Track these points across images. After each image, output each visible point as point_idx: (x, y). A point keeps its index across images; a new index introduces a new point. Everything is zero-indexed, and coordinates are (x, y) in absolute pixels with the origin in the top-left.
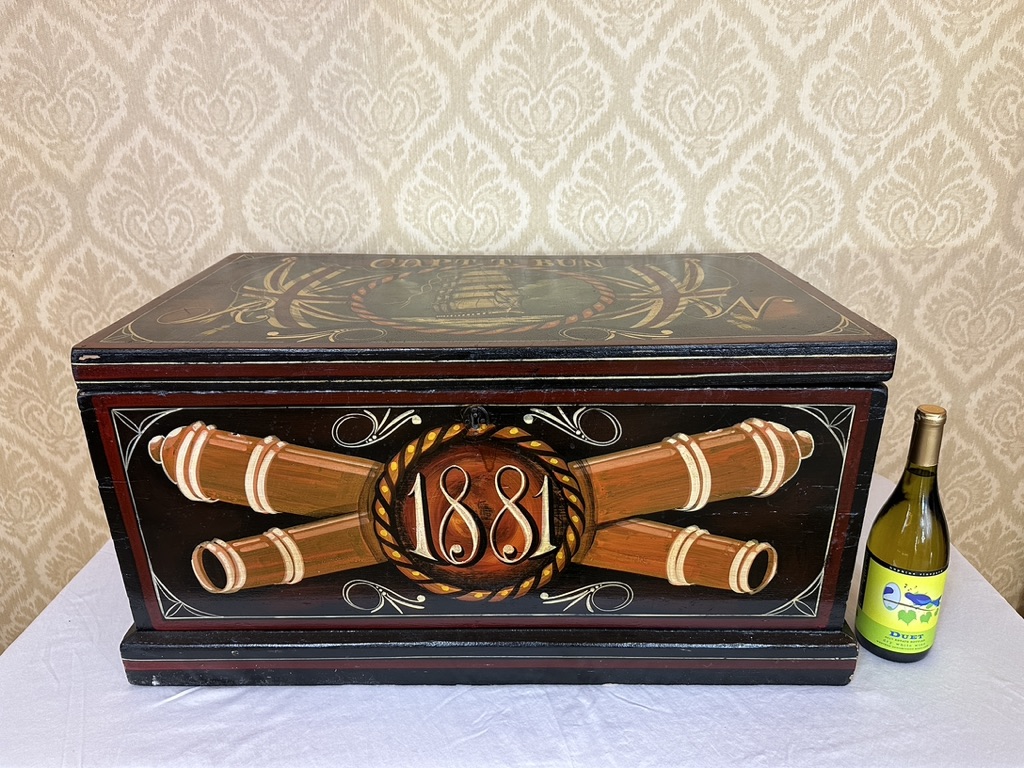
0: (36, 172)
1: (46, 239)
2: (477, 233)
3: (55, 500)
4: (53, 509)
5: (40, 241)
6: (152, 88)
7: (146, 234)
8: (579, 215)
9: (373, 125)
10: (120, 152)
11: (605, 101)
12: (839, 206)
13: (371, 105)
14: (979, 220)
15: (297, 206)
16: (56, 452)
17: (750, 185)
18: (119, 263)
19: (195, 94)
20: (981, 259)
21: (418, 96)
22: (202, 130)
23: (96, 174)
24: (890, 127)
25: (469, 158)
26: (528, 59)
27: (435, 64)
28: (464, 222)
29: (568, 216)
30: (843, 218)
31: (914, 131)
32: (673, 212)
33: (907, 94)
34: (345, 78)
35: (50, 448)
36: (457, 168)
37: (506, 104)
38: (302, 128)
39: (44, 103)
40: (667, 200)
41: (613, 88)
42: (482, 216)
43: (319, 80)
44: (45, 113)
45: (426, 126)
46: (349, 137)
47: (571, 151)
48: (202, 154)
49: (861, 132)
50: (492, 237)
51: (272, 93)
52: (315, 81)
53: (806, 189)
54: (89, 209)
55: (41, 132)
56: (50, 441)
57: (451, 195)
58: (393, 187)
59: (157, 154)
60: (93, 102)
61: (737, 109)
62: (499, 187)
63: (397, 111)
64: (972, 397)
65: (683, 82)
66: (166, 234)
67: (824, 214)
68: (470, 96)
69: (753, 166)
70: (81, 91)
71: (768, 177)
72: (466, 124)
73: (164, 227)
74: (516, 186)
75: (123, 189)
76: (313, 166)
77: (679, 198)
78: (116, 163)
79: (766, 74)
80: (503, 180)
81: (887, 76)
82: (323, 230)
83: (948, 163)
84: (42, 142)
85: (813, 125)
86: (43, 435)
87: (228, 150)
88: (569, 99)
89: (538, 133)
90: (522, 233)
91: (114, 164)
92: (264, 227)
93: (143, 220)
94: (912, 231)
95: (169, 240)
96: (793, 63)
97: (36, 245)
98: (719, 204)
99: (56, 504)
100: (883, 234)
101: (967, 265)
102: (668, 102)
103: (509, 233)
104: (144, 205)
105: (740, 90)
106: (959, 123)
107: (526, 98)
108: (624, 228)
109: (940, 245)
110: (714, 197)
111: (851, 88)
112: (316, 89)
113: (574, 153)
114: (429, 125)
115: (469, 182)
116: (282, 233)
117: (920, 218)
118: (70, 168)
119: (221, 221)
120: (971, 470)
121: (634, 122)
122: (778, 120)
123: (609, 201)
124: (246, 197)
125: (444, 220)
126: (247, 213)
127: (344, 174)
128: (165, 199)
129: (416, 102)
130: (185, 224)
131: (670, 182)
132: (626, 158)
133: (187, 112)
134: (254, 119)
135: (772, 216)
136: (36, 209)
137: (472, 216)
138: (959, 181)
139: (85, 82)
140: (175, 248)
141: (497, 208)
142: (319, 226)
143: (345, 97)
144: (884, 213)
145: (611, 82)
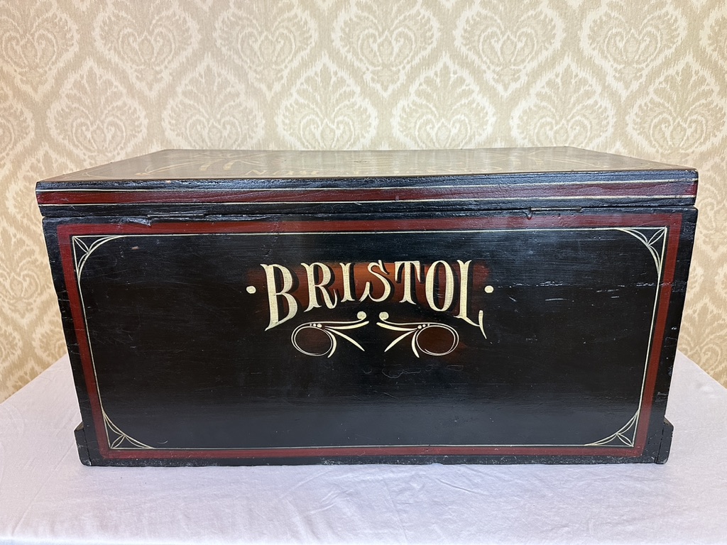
0: (10, 93)
1: (15, 144)
2: (338, 140)
3: (14, 349)
4: (11, 356)
5: (10, 146)
6: (98, 30)
7: (89, 141)
8: (415, 126)
9: (260, 58)
10: (73, 78)
11: (434, 39)
12: (612, 121)
13: (259, 42)
14: (720, 131)
15: (202, 119)
16: (15, 311)
17: (544, 104)
18: (68, 163)
19: (129, 35)
20: (723, 161)
21: (294, 36)
22: (133, 61)
23: (54, 94)
24: (649, 60)
25: (332, 83)
26: (376, 9)
27: (308, 12)
28: (328, 132)
29: (407, 127)
30: (616, 130)
31: (667, 63)
32: (486, 125)
33: (662, 34)
34: (240, 22)
35: (11, 307)
36: (322, 90)
37: (360, 41)
38: (208, 60)
39: (18, 41)
40: (481, 115)
41: (440, 30)
42: (342, 127)
43: (221, 24)
44: (18, 49)
45: (300, 58)
46: (242, 67)
47: (409, 77)
48: (133, 80)
49: (628, 64)
50: (349, 143)
51: (186, 34)
52: (218, 25)
53: (586, 107)
54: (47, 121)
55: (15, 63)
56: (11, 302)
57: (318, 110)
58: (275, 104)
59: (100, 80)
60: (54, 41)
61: (533, 45)
62: (354, 104)
63: (278, 47)
64: (720, 271)
65: (493, 25)
66: (105, 140)
67: (601, 127)
68: (333, 36)
69: (547, 90)
70: (46, 33)
71: (557, 98)
72: (330, 56)
73: (103, 135)
74: (366, 104)
75: (74, 106)
76: (215, 89)
77: (490, 114)
78: (69, 86)
79: (554, 19)
80: (358, 100)
81: (646, 21)
82: (221, 137)
83: (695, 86)
84: (15, 71)
85: (591, 58)
86: (6, 297)
87: (152, 77)
88: (407, 38)
89: (383, 63)
90: (372, 140)
91: (68, 87)
92: (178, 135)
93: (88, 129)
94: (668, 139)
95: (106, 145)
96: (574, 11)
97: (8, 149)
98: (521, 118)
99: (14, 352)
100: (647, 142)
101: (712, 167)
102: (482, 40)
103: (362, 140)
104: (88, 118)
105: (535, 31)
106: (701, 56)
107: (375, 38)
108: (449, 136)
109: (690, 151)
110: (517, 112)
111: (619, 30)
112: (219, 31)
113: (411, 78)
114: (302, 58)
115: (331, 101)
116: (190, 139)
117: (674, 129)
118: (35, 90)
119: (146, 131)
120: (721, 330)
121: (455, 56)
122: (564, 54)
123: (437, 115)
124: (165, 112)
125: (313, 129)
126: (165, 124)
127: (238, 95)
128: (105, 113)
129: (293, 41)
130: (119, 133)
131: (483, 101)
132: (451, 83)
133: (123, 48)
134: (172, 54)
135: (561, 128)
136: (9, 121)
137: (334, 127)
138: (703, 101)
139: (49, 26)
140: (111, 152)
141: (352, 120)
142: (219, 135)
143: (240, 36)
144: (646, 125)
145: (438, 26)
